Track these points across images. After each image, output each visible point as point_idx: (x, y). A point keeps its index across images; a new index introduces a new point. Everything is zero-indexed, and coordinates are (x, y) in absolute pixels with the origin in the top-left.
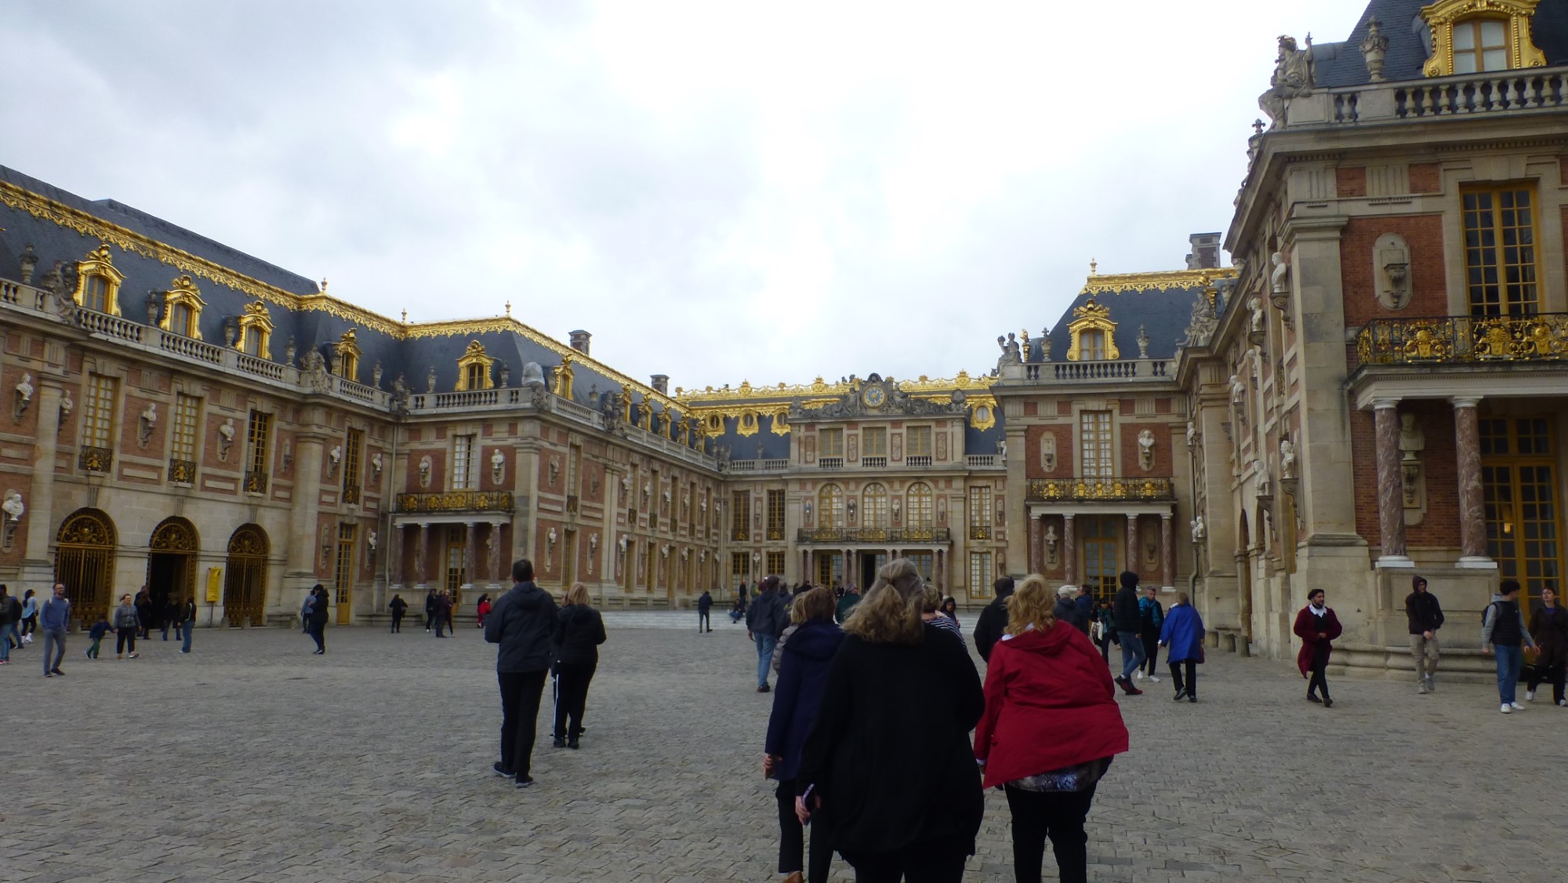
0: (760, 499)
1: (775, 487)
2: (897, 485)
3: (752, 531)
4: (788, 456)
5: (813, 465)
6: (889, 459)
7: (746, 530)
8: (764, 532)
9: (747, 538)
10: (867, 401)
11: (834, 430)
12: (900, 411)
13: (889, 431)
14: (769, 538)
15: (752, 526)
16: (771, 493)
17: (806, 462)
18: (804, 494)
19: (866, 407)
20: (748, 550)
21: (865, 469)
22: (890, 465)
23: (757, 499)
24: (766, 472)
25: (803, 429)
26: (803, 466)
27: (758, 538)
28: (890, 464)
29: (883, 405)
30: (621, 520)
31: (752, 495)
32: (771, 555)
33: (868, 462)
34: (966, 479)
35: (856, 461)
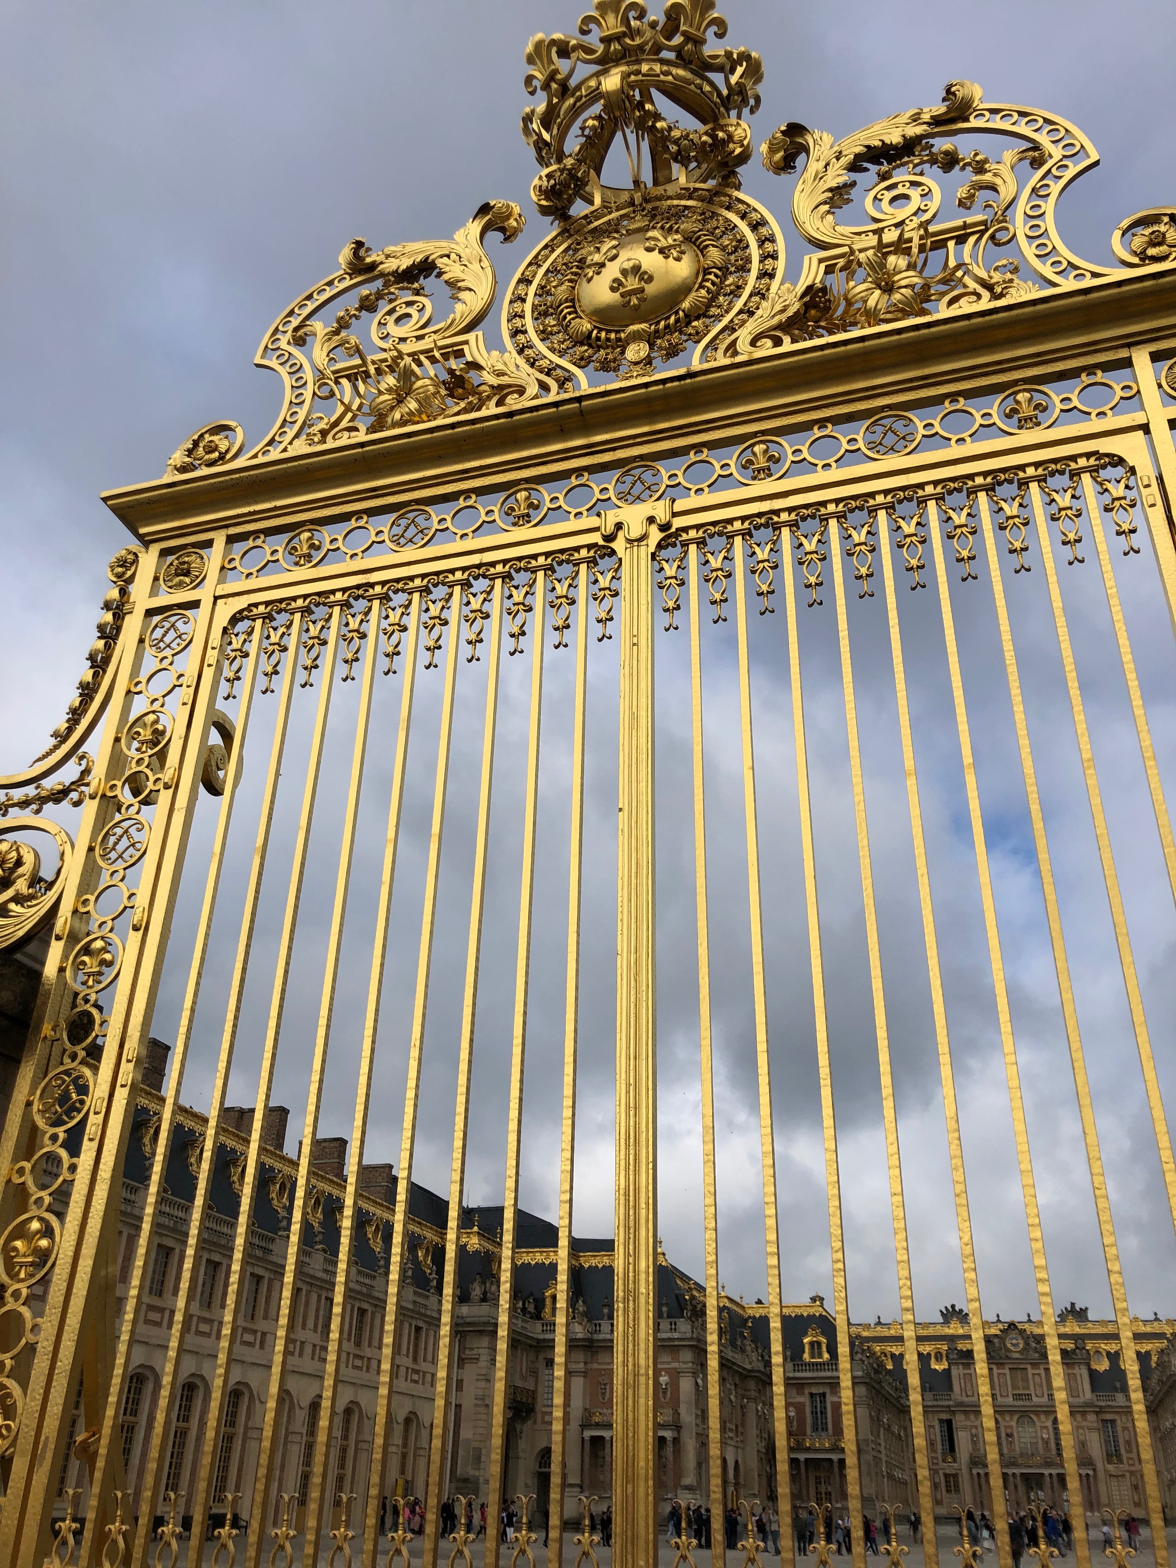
0: (933, 1426)
1: (945, 1416)
2: (1043, 1417)
4: (951, 1388)
5: (973, 1399)
6: (1033, 1395)
8: (940, 1455)
10: (1009, 1346)
12: (1037, 1355)
13: (1030, 1371)
16: (941, 1421)
17: (967, 1395)
18: (969, 1423)
19: (1009, 1350)
21: (1016, 1403)
22: (1036, 1401)
24: (935, 1403)
25: (961, 1367)
26: (966, 1399)
28: (1035, 1399)
29: (1023, 1350)
32: (947, 1475)
33: (1017, 1397)
34: (1097, 1413)
35: (1007, 1395)
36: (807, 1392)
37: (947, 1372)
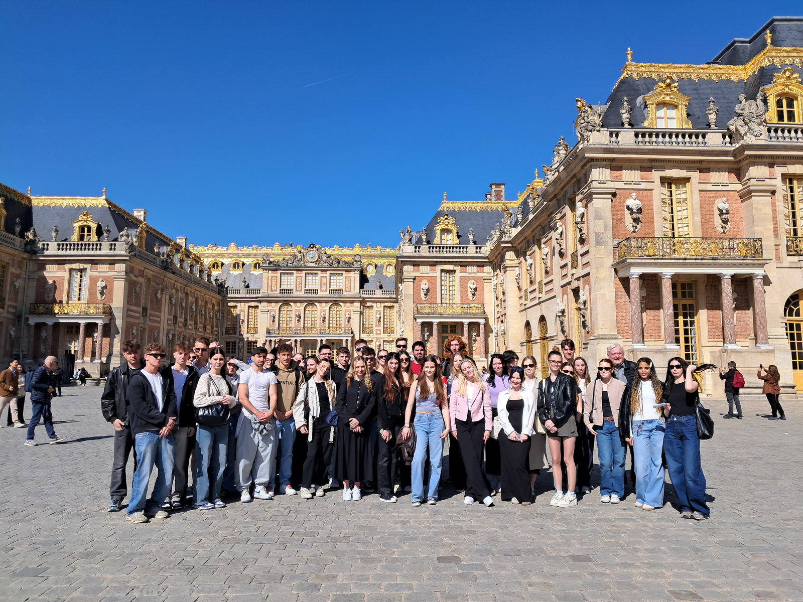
0: (244, 311)
1: (253, 304)
2: (324, 305)
3: (238, 329)
4: (261, 287)
5: (276, 293)
6: (319, 290)
7: (235, 328)
8: (246, 329)
9: (235, 333)
10: (307, 258)
11: (288, 273)
12: (326, 264)
13: (320, 275)
14: (248, 333)
15: (238, 326)
16: (249, 307)
19: (307, 262)
20: (235, 339)
21: (306, 295)
22: (320, 294)
23: (241, 311)
24: (248, 296)
26: (270, 292)
27: (242, 333)
29: (317, 261)
30: (169, 322)
31: (239, 309)
32: (250, 343)
33: (308, 291)
34: (361, 302)
35: (301, 290)
37: (261, 275)
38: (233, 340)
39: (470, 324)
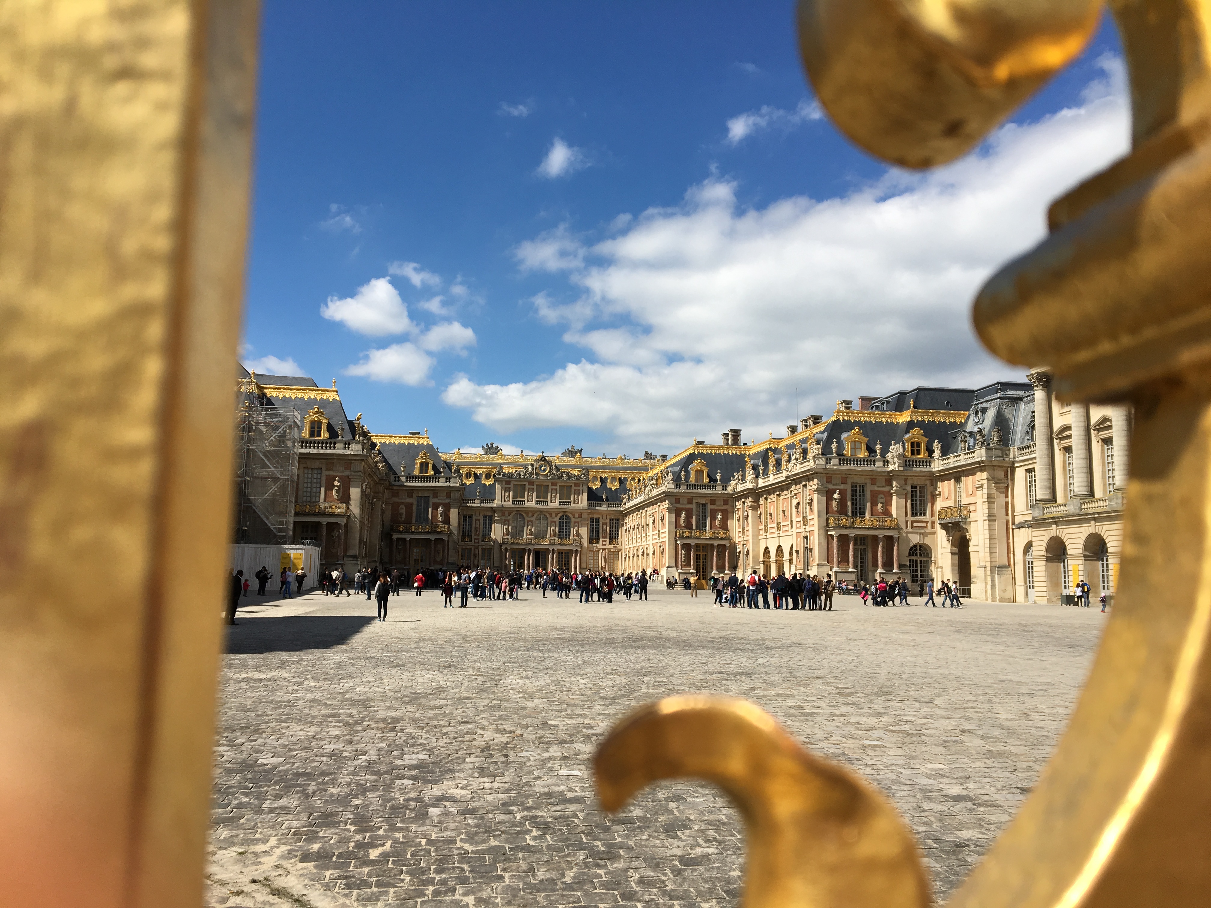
0: (479, 520)
1: (488, 514)
2: (553, 515)
3: (474, 537)
4: (494, 496)
5: (509, 503)
6: (549, 502)
7: (470, 536)
8: (480, 537)
9: (471, 541)
10: (539, 470)
11: (521, 485)
12: (556, 477)
13: (550, 487)
14: (482, 541)
15: (473, 534)
16: (485, 517)
17: (505, 501)
18: (503, 518)
19: (538, 474)
20: (471, 547)
21: (537, 506)
23: (476, 520)
24: (482, 505)
25: (503, 483)
26: (503, 503)
27: (477, 541)
29: (547, 474)
31: (474, 518)
32: (483, 550)
33: (538, 502)
34: (589, 514)
35: (532, 501)
36: (415, 495)
37: (492, 486)
38: (468, 547)
39: (719, 545)
